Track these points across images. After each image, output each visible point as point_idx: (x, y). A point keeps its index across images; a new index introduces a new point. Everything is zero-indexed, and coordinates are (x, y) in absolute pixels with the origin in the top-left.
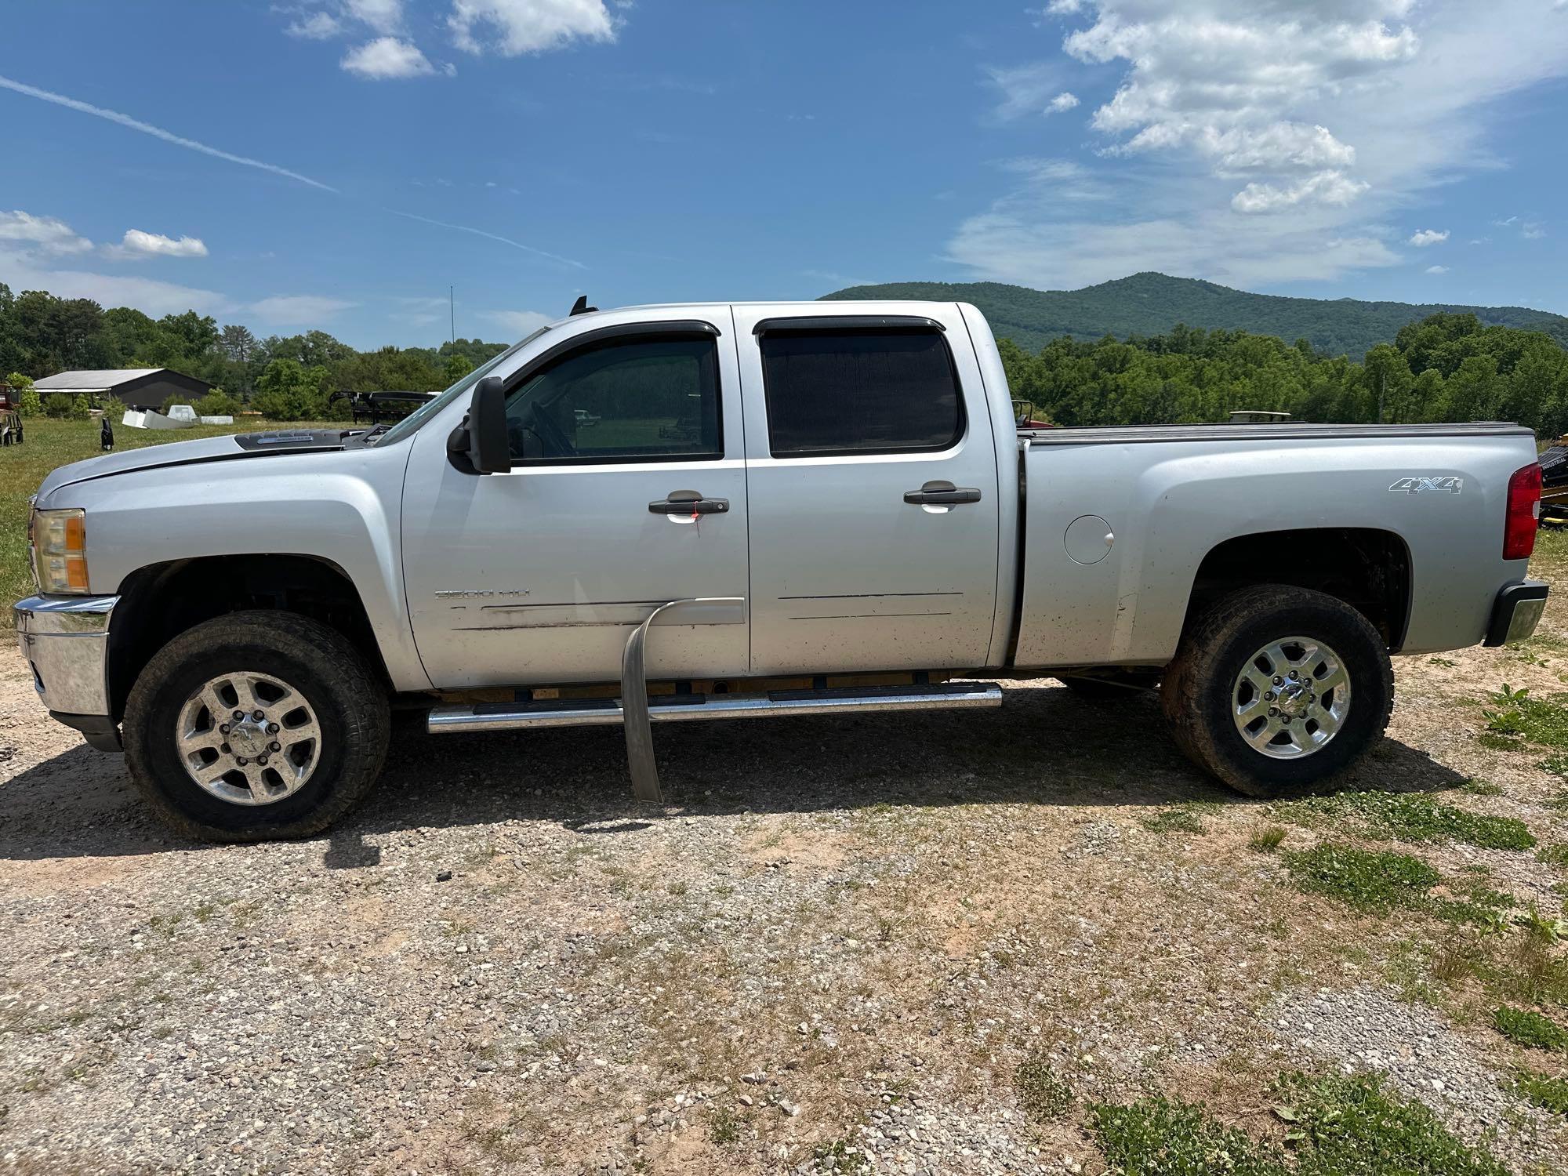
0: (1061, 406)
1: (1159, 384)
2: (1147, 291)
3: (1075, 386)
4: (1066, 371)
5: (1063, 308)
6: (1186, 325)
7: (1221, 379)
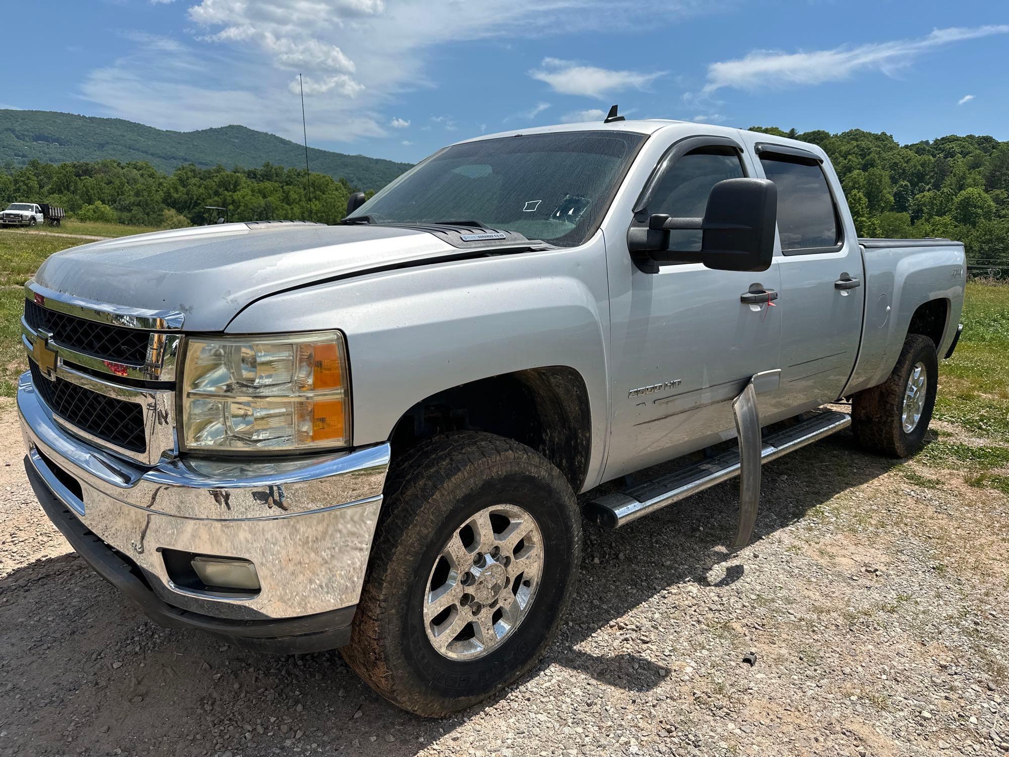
0: (195, 213)
1: (262, 202)
2: (237, 138)
3: (203, 199)
4: (195, 188)
5: (179, 143)
6: (271, 164)
7: (300, 200)
